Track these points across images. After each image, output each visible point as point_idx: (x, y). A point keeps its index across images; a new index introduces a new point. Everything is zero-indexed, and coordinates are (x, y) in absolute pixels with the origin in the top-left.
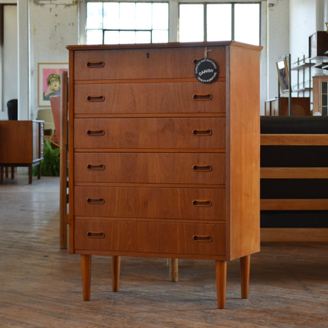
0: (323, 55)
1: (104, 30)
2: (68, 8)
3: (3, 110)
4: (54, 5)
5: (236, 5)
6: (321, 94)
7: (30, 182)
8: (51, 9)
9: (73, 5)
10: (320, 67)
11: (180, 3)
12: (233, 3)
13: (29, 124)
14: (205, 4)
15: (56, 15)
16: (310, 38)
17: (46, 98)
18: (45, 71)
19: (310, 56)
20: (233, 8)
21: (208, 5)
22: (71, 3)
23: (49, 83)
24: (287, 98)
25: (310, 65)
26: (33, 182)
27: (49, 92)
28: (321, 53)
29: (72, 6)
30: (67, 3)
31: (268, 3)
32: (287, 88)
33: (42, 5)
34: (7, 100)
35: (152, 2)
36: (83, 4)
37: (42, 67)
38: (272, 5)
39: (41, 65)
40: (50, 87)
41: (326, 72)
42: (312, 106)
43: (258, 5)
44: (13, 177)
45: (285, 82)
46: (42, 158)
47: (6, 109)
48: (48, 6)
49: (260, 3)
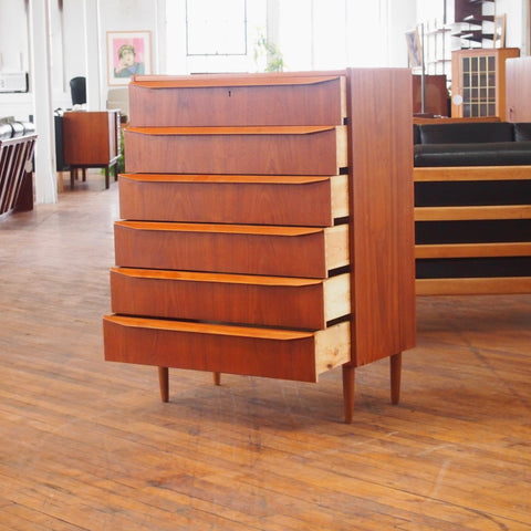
0: (462, 21)
3: (64, 90)
6: (462, 73)
7: (107, 187)
10: (458, 36)
13: (103, 116)
17: (116, 75)
18: (116, 42)
19: (445, 22)
23: (121, 56)
24: (420, 76)
25: (444, 31)
26: (111, 186)
27: (121, 67)
28: (459, 19)
32: (419, 65)
34: (69, 78)
37: (111, 36)
39: (110, 35)
40: (122, 61)
41: (468, 44)
42: (448, 84)
44: (84, 179)
45: (415, 57)
46: (119, 155)
47: (69, 89)
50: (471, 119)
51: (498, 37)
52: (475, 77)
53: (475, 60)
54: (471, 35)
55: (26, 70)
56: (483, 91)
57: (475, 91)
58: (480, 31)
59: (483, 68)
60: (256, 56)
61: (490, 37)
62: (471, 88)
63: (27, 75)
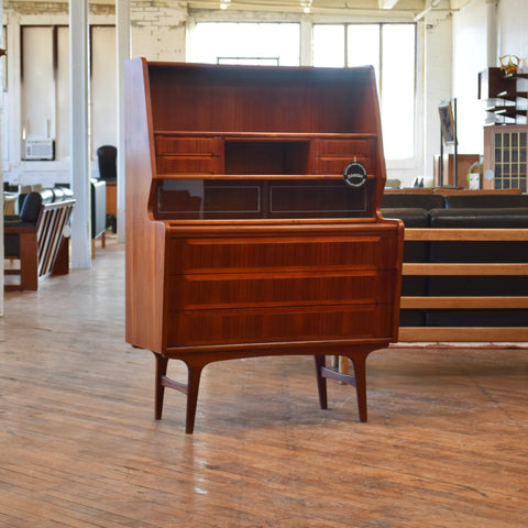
0: (496, 97)
1: (219, 59)
2: (173, 31)
4: (156, 28)
5: (384, 26)
6: (494, 148)
8: (152, 32)
9: (180, 26)
10: (492, 111)
11: (314, 24)
14: (346, 24)
15: (159, 40)
16: (480, 75)
19: (479, 97)
20: (381, 29)
21: (349, 26)
22: (177, 24)
28: (493, 95)
29: (178, 29)
30: (173, 24)
31: (426, 23)
32: (452, 139)
33: (140, 26)
34: (98, 145)
35: (279, 23)
38: (431, 26)
41: (501, 119)
43: (413, 26)
47: (96, 158)
48: (148, 28)
49: (416, 23)
50: (502, 190)
52: (506, 153)
53: (506, 136)
54: (504, 111)
55: (53, 137)
56: (515, 167)
57: (506, 167)
58: (514, 107)
59: (514, 144)
61: (523, 113)
62: (502, 163)
63: (54, 143)
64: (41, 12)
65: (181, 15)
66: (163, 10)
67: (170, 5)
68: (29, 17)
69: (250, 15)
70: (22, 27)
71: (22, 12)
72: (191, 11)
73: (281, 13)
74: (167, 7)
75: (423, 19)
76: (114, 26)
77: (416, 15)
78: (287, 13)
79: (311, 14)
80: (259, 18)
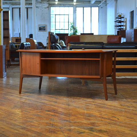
1: (55, 15)
2: (46, 9)
4: (42, 8)
5: (92, 8)
11: (76, 7)
12: (91, 7)
14: (83, 7)
15: (42, 11)
20: (91, 8)
21: (84, 8)
22: (46, 7)
31: (101, 7)
33: (38, 8)
34: (29, 34)
36: (50, 8)
38: (102, 7)
48: (40, 8)
49: (99, 7)
51: (125, 26)
55: (19, 32)
60: (71, 30)
61: (123, 26)
63: (20, 34)
64: (17, 5)
65: (47, 5)
66: (43, 4)
67: (45, 3)
68: (14, 6)
69: (62, 5)
70: (13, 8)
71: (12, 5)
72: (49, 4)
73: (69, 5)
74: (44, 3)
75: (100, 6)
76: (32, 8)
77: (99, 5)
78: (70, 5)
79: (76, 5)
80: (64, 6)
